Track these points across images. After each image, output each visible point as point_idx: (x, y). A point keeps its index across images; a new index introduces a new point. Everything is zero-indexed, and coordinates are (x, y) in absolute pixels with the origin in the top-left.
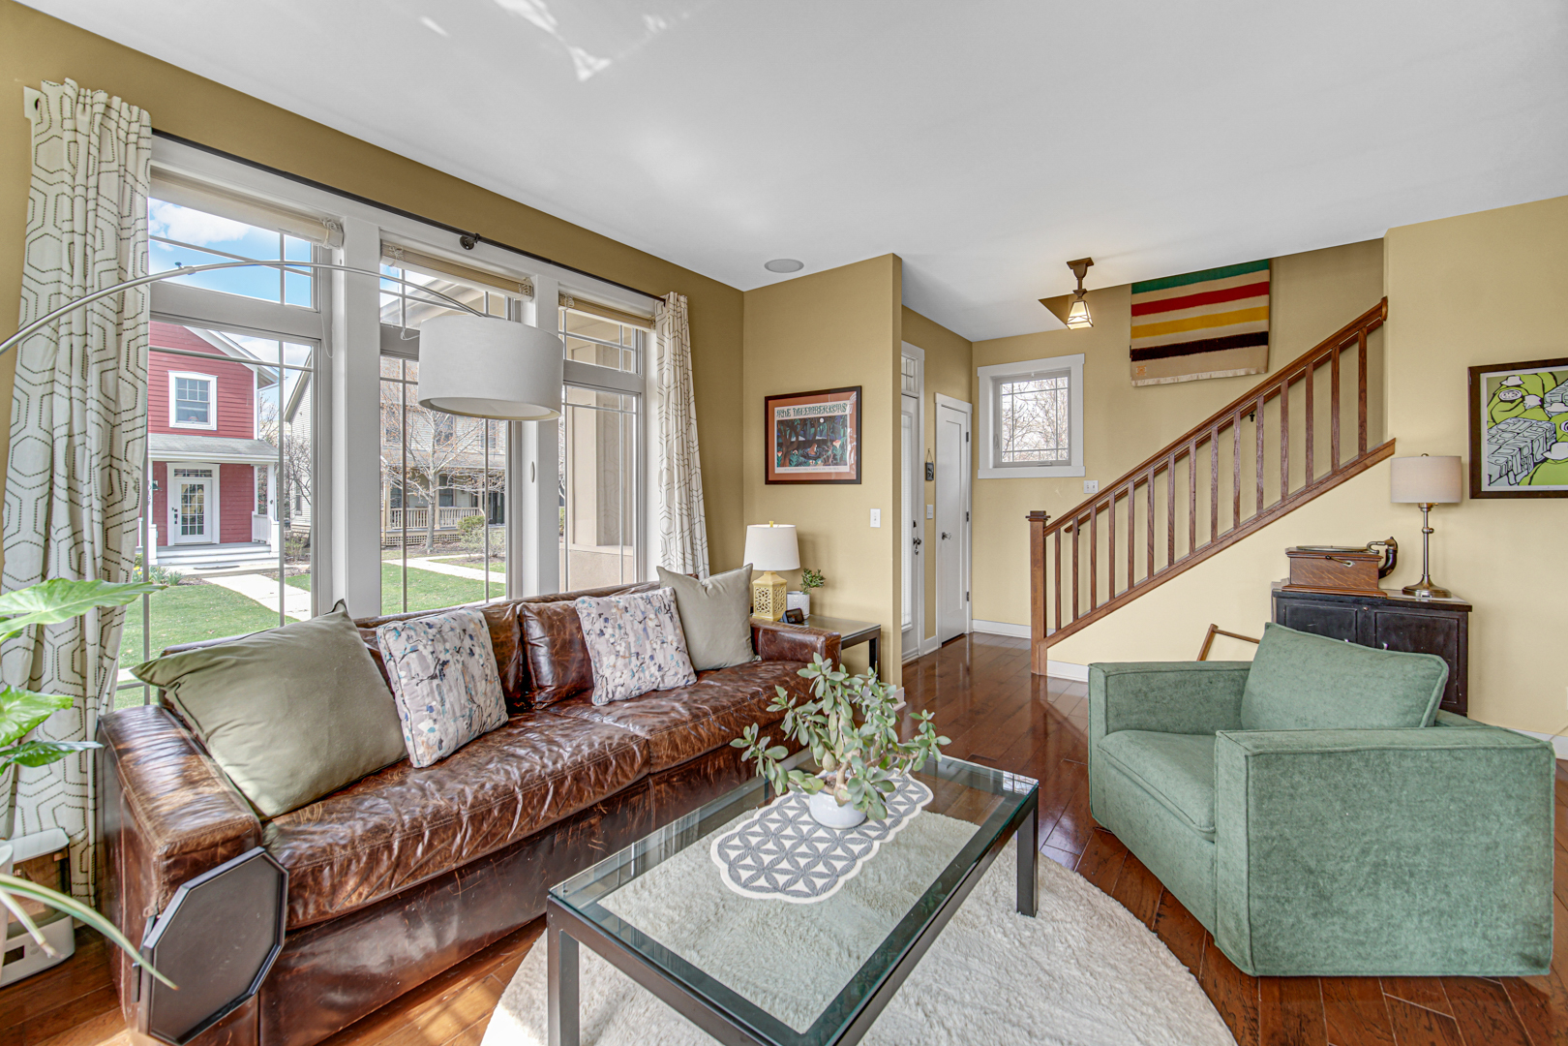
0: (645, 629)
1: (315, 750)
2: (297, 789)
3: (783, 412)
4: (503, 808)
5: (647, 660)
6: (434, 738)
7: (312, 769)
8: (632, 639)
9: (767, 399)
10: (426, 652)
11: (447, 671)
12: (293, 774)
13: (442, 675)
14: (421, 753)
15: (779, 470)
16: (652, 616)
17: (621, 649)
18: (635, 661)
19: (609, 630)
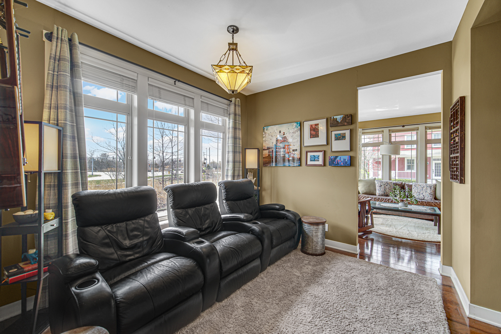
0: (422, 189)
1: (366, 190)
2: (363, 192)
4: (378, 199)
5: (421, 194)
6: (379, 193)
7: (365, 191)
8: (419, 190)
10: (379, 184)
11: (382, 186)
12: (363, 191)
13: (381, 187)
14: (377, 194)
16: (425, 187)
17: (416, 191)
18: (418, 193)
19: (415, 188)
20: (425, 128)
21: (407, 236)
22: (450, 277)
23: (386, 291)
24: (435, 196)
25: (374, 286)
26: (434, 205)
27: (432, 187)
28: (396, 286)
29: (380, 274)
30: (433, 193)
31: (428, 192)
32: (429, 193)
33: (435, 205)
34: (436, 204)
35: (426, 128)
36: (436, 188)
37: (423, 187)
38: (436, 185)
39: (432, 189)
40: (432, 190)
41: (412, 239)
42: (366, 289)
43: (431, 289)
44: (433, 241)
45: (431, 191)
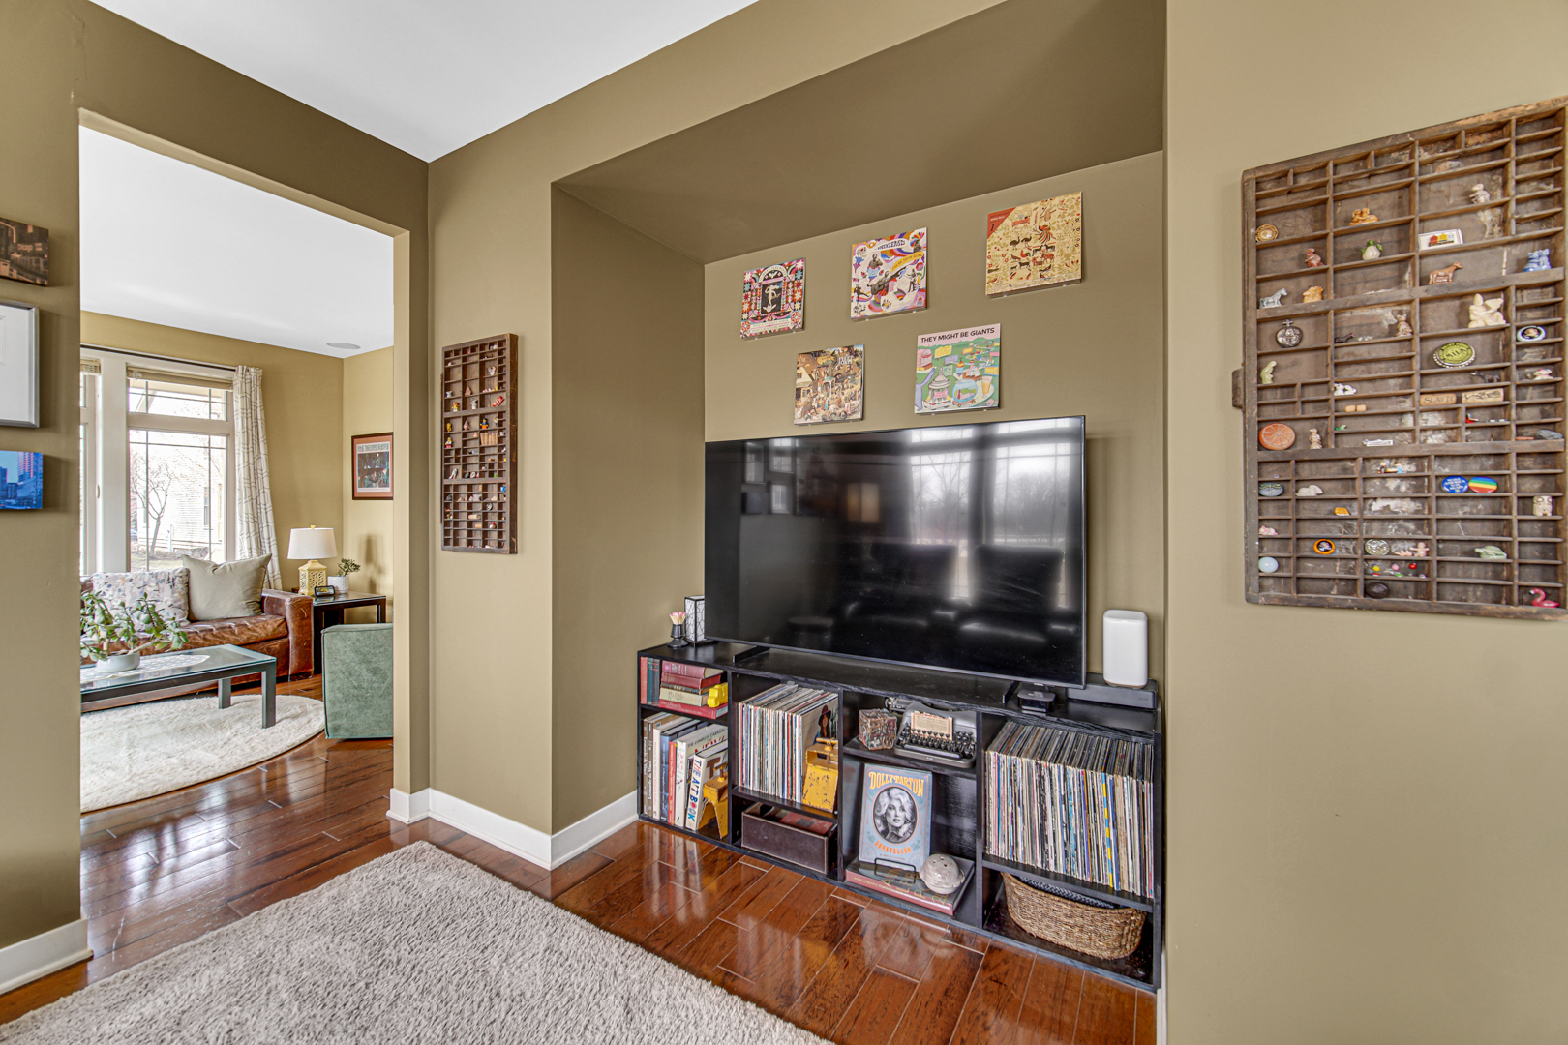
3: (363, 448)
9: (354, 438)
15: (360, 490)
16: (153, 585)
19: (111, 592)
20: (127, 370)
21: (187, 773)
22: (428, 818)
23: (390, 970)
24: (190, 610)
25: (343, 992)
26: (202, 641)
27: (176, 581)
28: (389, 932)
29: (301, 942)
30: (183, 601)
31: (165, 599)
32: (169, 603)
33: (205, 639)
34: (209, 637)
35: (131, 371)
36: (188, 583)
37: (141, 584)
38: (188, 573)
39: (179, 586)
40: (179, 590)
41: (217, 775)
42: (338, 1028)
43: (450, 869)
44: (279, 752)
45: (176, 595)
